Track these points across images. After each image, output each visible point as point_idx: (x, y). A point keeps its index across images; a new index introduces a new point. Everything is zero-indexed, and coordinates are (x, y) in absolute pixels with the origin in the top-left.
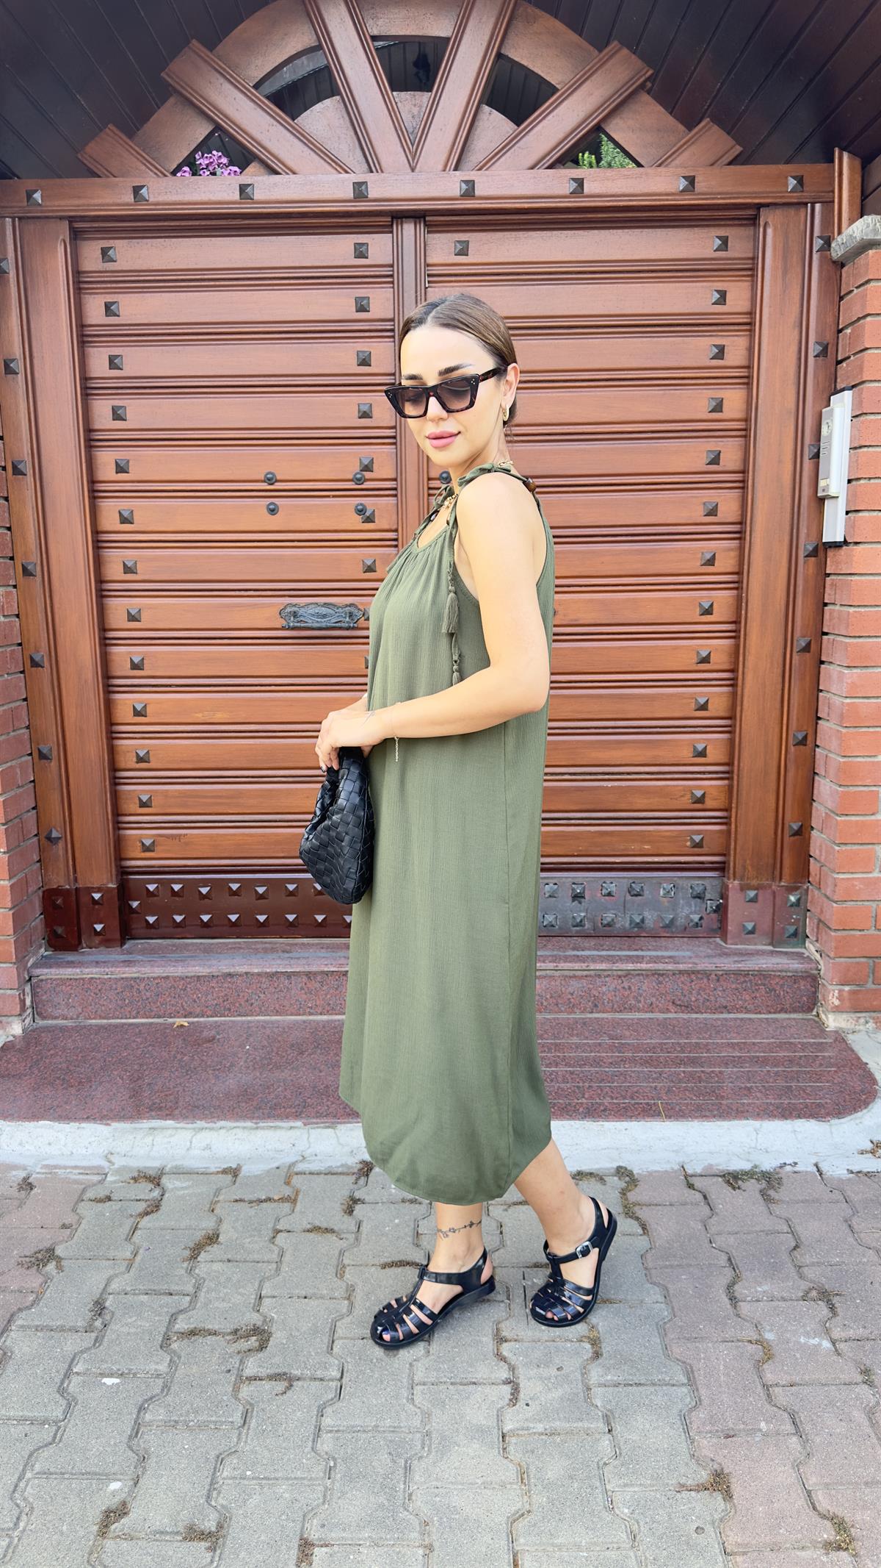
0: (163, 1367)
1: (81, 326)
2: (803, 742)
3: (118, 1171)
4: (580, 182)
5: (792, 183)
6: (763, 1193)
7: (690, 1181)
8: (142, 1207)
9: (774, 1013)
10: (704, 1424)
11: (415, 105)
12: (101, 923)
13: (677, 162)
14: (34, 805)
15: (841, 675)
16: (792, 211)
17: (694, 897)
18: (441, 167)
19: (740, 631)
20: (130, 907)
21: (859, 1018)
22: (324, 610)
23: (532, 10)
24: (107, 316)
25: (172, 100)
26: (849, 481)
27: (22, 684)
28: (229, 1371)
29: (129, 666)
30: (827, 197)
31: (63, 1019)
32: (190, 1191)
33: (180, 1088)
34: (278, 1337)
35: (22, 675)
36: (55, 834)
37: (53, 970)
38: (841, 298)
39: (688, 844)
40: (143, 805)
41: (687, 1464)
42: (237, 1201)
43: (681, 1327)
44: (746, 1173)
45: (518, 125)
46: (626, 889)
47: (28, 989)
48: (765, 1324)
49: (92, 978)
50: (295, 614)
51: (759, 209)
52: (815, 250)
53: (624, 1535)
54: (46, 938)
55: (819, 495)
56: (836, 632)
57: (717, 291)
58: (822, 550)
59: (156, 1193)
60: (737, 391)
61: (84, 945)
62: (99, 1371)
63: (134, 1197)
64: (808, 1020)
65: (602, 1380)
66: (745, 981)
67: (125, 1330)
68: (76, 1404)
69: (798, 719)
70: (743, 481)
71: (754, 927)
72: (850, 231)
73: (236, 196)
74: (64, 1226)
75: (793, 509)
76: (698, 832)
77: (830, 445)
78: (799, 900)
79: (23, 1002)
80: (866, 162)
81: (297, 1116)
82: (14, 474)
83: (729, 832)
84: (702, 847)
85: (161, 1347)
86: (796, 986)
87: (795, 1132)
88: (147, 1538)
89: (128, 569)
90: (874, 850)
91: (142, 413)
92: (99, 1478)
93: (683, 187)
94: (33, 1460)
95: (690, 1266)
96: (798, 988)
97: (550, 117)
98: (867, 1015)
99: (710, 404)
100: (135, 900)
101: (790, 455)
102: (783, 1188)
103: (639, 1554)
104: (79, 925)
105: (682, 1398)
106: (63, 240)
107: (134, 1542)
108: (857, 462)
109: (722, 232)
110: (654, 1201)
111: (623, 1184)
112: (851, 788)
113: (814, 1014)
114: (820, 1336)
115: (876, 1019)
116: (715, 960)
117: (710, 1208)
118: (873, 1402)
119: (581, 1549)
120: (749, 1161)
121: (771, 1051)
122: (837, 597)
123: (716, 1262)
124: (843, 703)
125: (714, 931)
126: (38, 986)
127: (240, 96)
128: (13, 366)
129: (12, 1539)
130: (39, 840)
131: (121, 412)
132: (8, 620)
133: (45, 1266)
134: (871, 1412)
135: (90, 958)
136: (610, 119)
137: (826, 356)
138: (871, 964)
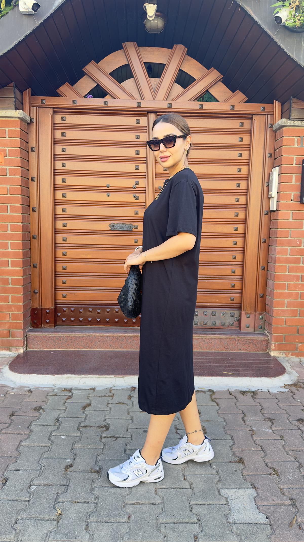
0: (78, 434)
1: (54, 139)
2: (264, 269)
3: (58, 388)
4: (202, 105)
5: (262, 109)
6: (252, 396)
7: (230, 393)
8: (67, 397)
9: (255, 351)
10: (236, 448)
11: (155, 82)
12: (48, 319)
13: (230, 101)
14: (30, 282)
15: (275, 249)
16: (262, 116)
17: (232, 316)
18: (162, 99)
19: (245, 236)
20: (58, 315)
21: (281, 353)
22: (122, 225)
23: (189, 58)
24: (62, 136)
25: (85, 76)
26: (278, 193)
27: (30, 244)
28: (98, 435)
29: (62, 240)
30: (272, 113)
31: (36, 349)
32: (81, 393)
33: (75, 367)
34: (111, 428)
35: (30, 242)
36: (36, 291)
37: (34, 333)
38: (276, 141)
39: (230, 300)
40: (64, 283)
41: (232, 457)
42: (95, 396)
43: (229, 427)
44: (247, 391)
45: (185, 89)
46: (210, 313)
47: (25, 339)
48: (253, 426)
49: (46, 336)
50: (113, 226)
51: (252, 115)
52: (268, 127)
53: (214, 472)
54: (31, 324)
55: (269, 197)
56: (274, 237)
57: (240, 138)
58: (270, 213)
59: (70, 394)
60: (245, 167)
61: (43, 326)
62: (59, 435)
63: (63, 395)
64: (265, 353)
66: (246, 341)
67: (66, 425)
68: (54, 442)
69: (262, 263)
70: (247, 193)
71: (249, 326)
72: (278, 123)
73: (103, 104)
74: (43, 402)
75: (261, 201)
76: (233, 296)
77: (272, 182)
78: (262, 317)
79: (24, 342)
80: (282, 104)
81: (112, 374)
82: (31, 181)
83: (242, 296)
84: (234, 301)
85: (77, 430)
86: (261, 343)
87: (261, 381)
88: (79, 472)
89: (64, 211)
90: (284, 301)
91: (71, 165)
92: (63, 459)
93: (231, 108)
94: (43, 455)
95: (231, 413)
96: (262, 344)
97: (194, 87)
98: (283, 352)
99: (237, 170)
100: (59, 313)
101: (261, 185)
102: (258, 395)
103: (219, 476)
104: (42, 320)
105: (230, 443)
106: (51, 114)
107: (76, 473)
108: (280, 187)
109: (242, 121)
110: (220, 398)
111: (211, 394)
112: (278, 282)
113: (267, 352)
114: (269, 429)
115: (285, 353)
116: (237, 335)
117: (237, 400)
118: (284, 443)
119: (202, 475)
120: (248, 389)
121: (254, 361)
122: (274, 226)
123: (239, 412)
124: (275, 257)
125: (237, 327)
126: (29, 338)
127: (105, 76)
128: (33, 149)
129: (40, 472)
130: (31, 293)
131: (64, 165)
132: (27, 224)
133: (39, 410)
134: (283, 446)
135: (45, 330)
136: (210, 89)
137: (271, 157)
138: (284, 336)
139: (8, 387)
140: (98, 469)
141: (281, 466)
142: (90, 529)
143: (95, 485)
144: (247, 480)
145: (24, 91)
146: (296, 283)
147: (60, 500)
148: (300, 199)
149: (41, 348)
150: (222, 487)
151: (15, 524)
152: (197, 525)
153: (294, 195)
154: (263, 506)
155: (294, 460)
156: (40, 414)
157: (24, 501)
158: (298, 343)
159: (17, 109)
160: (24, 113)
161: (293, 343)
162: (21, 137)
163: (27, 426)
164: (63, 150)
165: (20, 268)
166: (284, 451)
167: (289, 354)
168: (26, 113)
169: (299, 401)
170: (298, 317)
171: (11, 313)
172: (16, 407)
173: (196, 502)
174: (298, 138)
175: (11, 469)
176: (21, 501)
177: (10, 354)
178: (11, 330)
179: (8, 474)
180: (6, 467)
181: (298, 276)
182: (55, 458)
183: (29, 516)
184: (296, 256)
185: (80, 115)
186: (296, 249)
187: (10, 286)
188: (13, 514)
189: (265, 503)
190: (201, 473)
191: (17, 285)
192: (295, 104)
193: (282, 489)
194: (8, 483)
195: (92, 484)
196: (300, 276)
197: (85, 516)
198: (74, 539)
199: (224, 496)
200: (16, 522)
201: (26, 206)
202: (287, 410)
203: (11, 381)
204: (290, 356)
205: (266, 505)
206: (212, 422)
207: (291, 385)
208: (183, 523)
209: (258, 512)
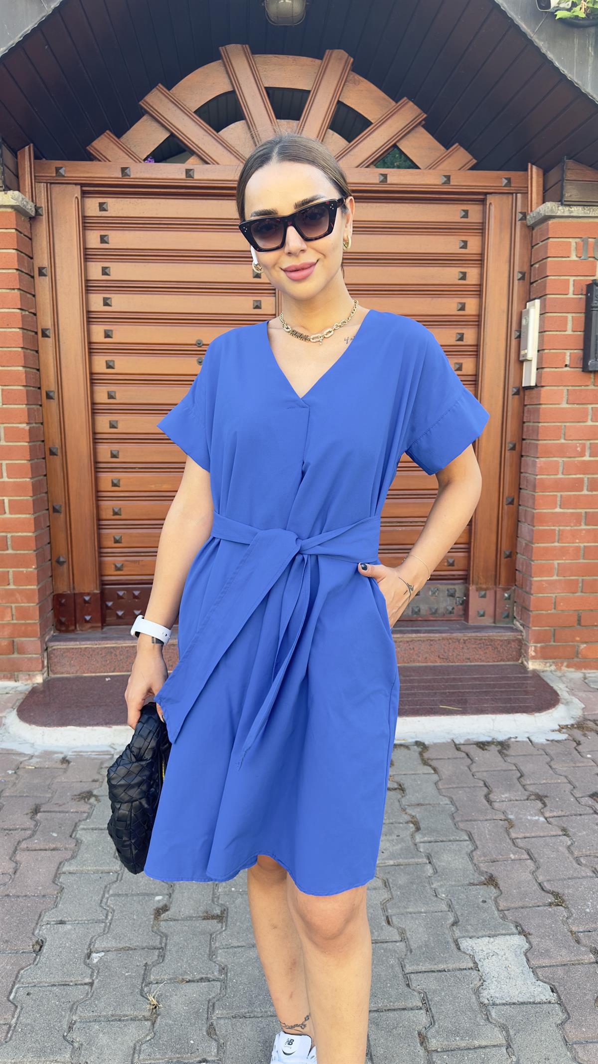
1: (85, 249)
2: (511, 503)
4: (385, 176)
5: (505, 181)
6: (500, 752)
7: (457, 747)
9: (497, 662)
10: (480, 857)
11: (289, 127)
12: (89, 615)
13: (441, 167)
14: (48, 541)
15: (534, 463)
16: (505, 196)
17: (450, 596)
20: (107, 606)
21: (546, 663)
23: (358, 77)
24: (101, 243)
25: (145, 118)
26: (538, 351)
27: (44, 466)
29: (110, 456)
30: (524, 190)
31: (68, 674)
35: (44, 460)
36: (62, 559)
37: (62, 643)
38: (532, 247)
39: (446, 564)
40: (116, 541)
41: (473, 874)
43: (462, 815)
44: (488, 743)
45: (350, 142)
47: (46, 655)
48: (508, 812)
49: (86, 648)
51: (486, 195)
52: (517, 220)
53: (444, 906)
54: (55, 625)
55: (520, 359)
56: (531, 438)
57: (463, 241)
58: (522, 391)
60: (474, 299)
61: (78, 629)
64: (517, 665)
65: (422, 840)
66: (480, 643)
69: (509, 489)
70: (477, 351)
71: (484, 613)
72: (538, 210)
73: (184, 176)
75: (505, 367)
76: (451, 557)
77: (527, 331)
78: (510, 596)
79: (43, 662)
80: (546, 172)
82: (43, 336)
83: (469, 557)
84: (453, 565)
86: (509, 645)
87: (515, 721)
88: (183, 920)
89: (110, 396)
90: (553, 564)
91: (121, 302)
92: (148, 895)
93: (443, 181)
94: (108, 889)
95: (464, 787)
96: (511, 647)
97: (368, 138)
98: (551, 661)
99: (458, 306)
100: (110, 601)
101: (504, 336)
102: (511, 749)
103: (453, 913)
104: (75, 616)
105: (468, 846)
106: (77, 197)
107: (176, 922)
108: (543, 340)
109: (465, 207)
110: (439, 757)
111: (420, 749)
112: (540, 528)
113: (520, 662)
114: (538, 816)
115: (556, 664)
116: (464, 631)
117: (472, 760)
118: (569, 843)
119: (421, 912)
120: (489, 736)
121: (497, 681)
122: (532, 417)
123: (478, 785)
124: (535, 478)
125: (460, 616)
126: (52, 653)
127: (186, 118)
128: (44, 271)
129: (106, 923)
130: (52, 563)
131: (108, 301)
132: (37, 425)
133: (89, 799)
134: (569, 848)
135: (83, 636)
136: (402, 141)
137: (524, 280)
138: (553, 630)
139: (20, 754)
140: (217, 911)
141: (568, 887)
142: (218, 1033)
143: (217, 944)
144: (507, 919)
145: (19, 150)
146: (575, 528)
147: (152, 977)
148: (582, 364)
149: (77, 672)
150: (461, 935)
151: (69, 1031)
152: (422, 1011)
153: (570, 356)
154: (544, 967)
155: (591, 874)
156: (92, 806)
157: (82, 984)
158: (579, 644)
159: (7, 188)
160: (24, 197)
161: (571, 643)
162: (18, 246)
163: (68, 833)
164: (105, 271)
165: (28, 516)
166: (571, 859)
167: (562, 665)
168: (25, 195)
169: (589, 758)
170: (579, 594)
171: (13, 605)
172: (42, 795)
173: (415, 968)
174: (578, 240)
175: (48, 921)
176: (76, 984)
177: (17, 687)
178: (16, 640)
179: (43, 932)
180: (37, 918)
181: (580, 514)
182: (132, 895)
183: (95, 1014)
184: (574, 476)
185: (136, 199)
186: (574, 461)
187: (10, 551)
188: (63, 1013)
189: (546, 962)
190: (419, 909)
191: (24, 550)
192: (573, 172)
193: (575, 933)
194: (45, 949)
195: (210, 942)
196: (583, 515)
197: (206, 1007)
198: (189, 1054)
199: (467, 952)
200: (70, 1028)
201: (34, 389)
202: (570, 777)
203: (25, 742)
204: (564, 668)
205: (548, 965)
206: (428, 806)
207: (572, 725)
208: (394, 1010)
209: (534, 980)
